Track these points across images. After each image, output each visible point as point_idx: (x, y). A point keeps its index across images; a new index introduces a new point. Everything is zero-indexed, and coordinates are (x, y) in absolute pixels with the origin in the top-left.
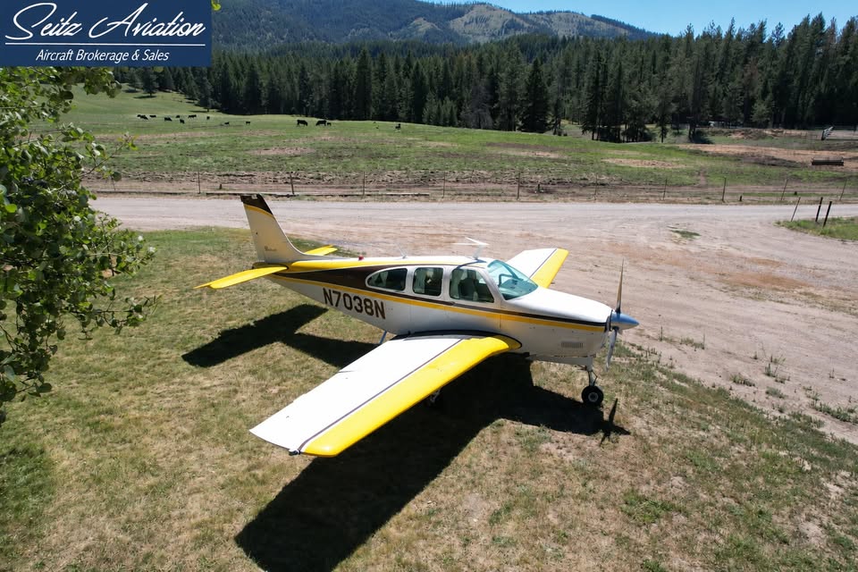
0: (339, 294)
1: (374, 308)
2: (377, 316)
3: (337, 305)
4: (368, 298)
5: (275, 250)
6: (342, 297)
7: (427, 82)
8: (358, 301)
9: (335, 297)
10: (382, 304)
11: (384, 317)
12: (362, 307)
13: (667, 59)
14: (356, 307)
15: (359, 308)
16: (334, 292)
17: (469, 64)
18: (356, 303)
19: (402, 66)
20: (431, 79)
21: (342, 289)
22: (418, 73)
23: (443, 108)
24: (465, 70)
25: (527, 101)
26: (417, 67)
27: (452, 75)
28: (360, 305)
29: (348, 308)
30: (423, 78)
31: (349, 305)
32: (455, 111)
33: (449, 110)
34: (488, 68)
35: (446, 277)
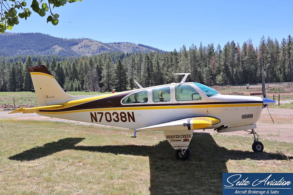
0: (102, 113)
1: (127, 117)
2: (130, 121)
3: (100, 121)
4: (122, 111)
5: (54, 97)
6: (104, 116)
7: (65, 72)
8: (115, 115)
9: (99, 116)
10: (133, 113)
11: (134, 121)
12: (118, 118)
13: (177, 59)
14: (114, 120)
15: (116, 119)
16: (98, 113)
17: (86, 64)
18: (114, 117)
19: (50, 65)
20: (66, 71)
21: (104, 110)
22: (59, 67)
23: (74, 84)
24: (84, 67)
25: (116, 79)
26: (59, 65)
27: (78, 69)
28: (117, 117)
29: (108, 121)
30: (62, 70)
31: (109, 119)
32: (81, 86)
33: (78, 85)
34: (95, 66)
35: (172, 89)
